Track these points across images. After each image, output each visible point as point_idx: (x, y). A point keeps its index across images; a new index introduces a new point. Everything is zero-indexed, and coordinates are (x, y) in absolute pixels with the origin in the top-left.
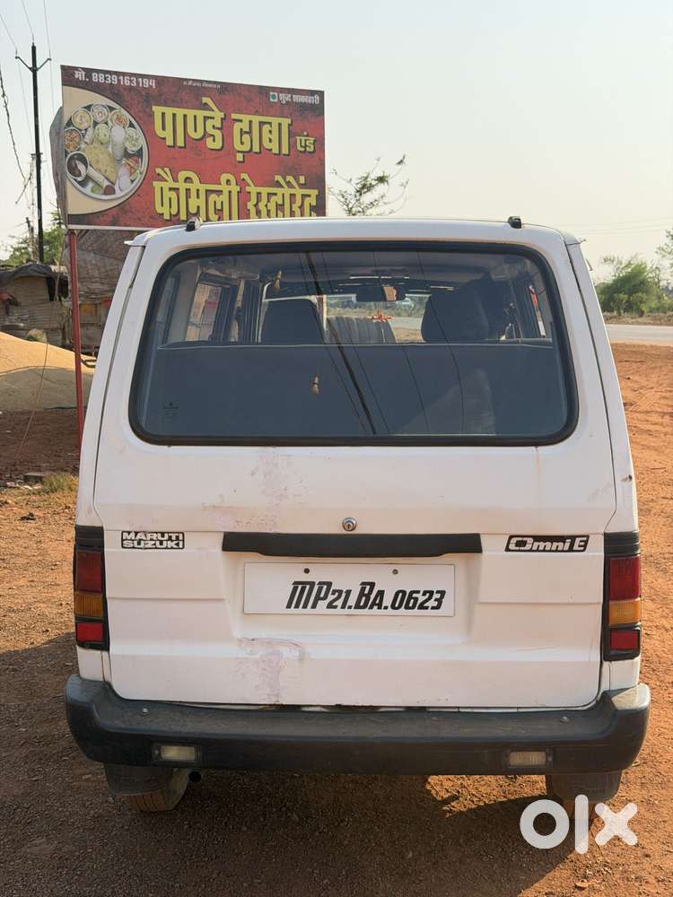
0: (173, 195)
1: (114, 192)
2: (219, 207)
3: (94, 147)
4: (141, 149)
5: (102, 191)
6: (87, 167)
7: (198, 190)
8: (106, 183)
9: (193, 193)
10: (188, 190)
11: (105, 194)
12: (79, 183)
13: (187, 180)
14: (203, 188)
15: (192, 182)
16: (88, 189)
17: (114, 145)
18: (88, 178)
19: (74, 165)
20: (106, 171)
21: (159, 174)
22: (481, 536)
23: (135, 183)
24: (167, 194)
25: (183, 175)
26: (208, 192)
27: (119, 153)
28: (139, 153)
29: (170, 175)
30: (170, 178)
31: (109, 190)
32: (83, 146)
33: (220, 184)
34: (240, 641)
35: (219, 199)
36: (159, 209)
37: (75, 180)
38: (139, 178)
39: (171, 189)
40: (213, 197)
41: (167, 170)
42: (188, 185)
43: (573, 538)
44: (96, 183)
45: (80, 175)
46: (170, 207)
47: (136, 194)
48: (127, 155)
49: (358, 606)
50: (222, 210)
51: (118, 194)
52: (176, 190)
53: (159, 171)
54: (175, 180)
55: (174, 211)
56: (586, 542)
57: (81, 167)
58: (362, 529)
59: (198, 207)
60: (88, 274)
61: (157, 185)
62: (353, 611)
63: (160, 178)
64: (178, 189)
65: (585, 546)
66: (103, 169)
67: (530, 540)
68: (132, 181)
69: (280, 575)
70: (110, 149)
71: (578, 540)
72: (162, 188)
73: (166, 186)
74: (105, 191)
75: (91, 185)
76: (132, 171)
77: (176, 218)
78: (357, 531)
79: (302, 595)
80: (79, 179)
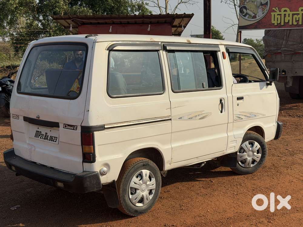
0: (279, 17)
1: (256, 18)
2: (297, 19)
3: (250, 3)
4: (267, 2)
5: (252, 18)
6: (246, 11)
7: (289, 14)
8: (253, 15)
9: (287, 15)
10: (285, 15)
11: (253, 18)
12: (243, 16)
13: (285, 11)
14: (291, 13)
15: (287, 11)
16: (246, 18)
17: (257, 2)
18: (247, 14)
19: (242, 10)
20: (253, 11)
21: (274, 10)
22: (59, 123)
23: (264, 14)
24: (276, 16)
25: (283, 9)
26: (293, 15)
27: (259, 4)
28: (267, 3)
29: (278, 9)
30: (278, 11)
31: (255, 17)
32: (246, 3)
33: (299, 11)
34: (28, 144)
35: (297, 17)
36: (273, 22)
37: (242, 15)
38: (266, 12)
39: (278, 15)
40: (295, 16)
41: (277, 8)
42: (285, 13)
43: (74, 126)
44: (250, 15)
45: (244, 13)
46: (277, 21)
47: (264, 17)
48: (262, 4)
49: (44, 139)
50: (299, 20)
51: (258, 18)
52: (280, 15)
53: (274, 9)
54: (280, 11)
55: (279, 22)
56: (77, 128)
57: (244, 10)
58: (41, 119)
59: (289, 20)
60: (270, 44)
61: (273, 14)
62: (44, 140)
63: (274, 11)
64: (281, 14)
65: (77, 129)
66: (252, 10)
67: (67, 126)
68: (263, 13)
69: (34, 129)
70: (255, 3)
71: (75, 127)
72: (274, 15)
73: (276, 14)
74: (253, 17)
75: (247, 16)
76: (263, 10)
77: (280, 24)
78: (40, 119)
79: (38, 134)
80: (244, 14)
